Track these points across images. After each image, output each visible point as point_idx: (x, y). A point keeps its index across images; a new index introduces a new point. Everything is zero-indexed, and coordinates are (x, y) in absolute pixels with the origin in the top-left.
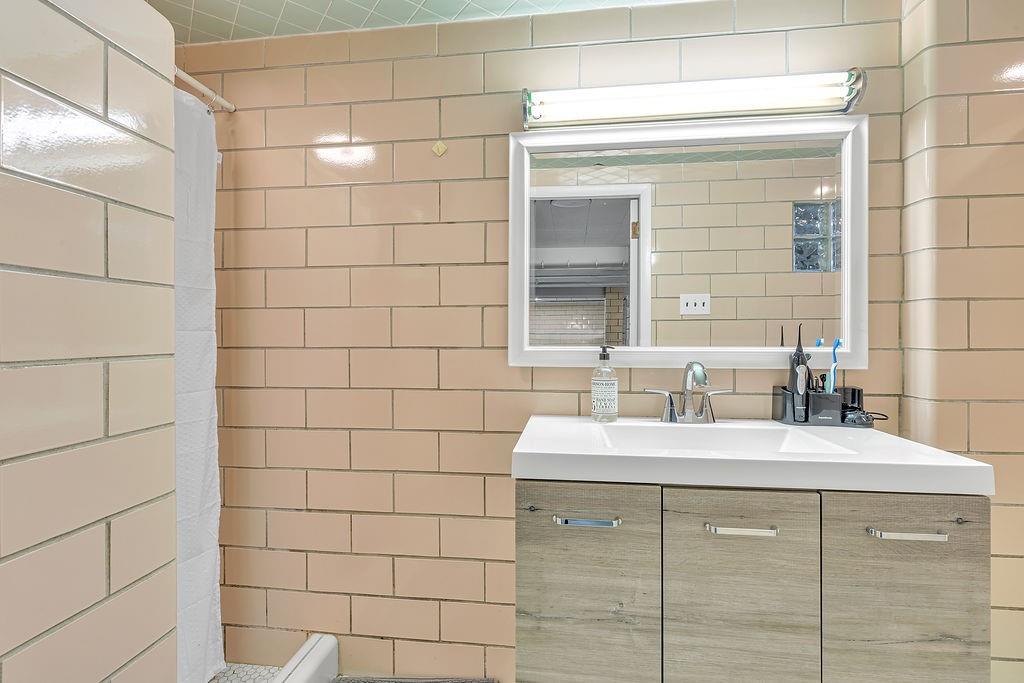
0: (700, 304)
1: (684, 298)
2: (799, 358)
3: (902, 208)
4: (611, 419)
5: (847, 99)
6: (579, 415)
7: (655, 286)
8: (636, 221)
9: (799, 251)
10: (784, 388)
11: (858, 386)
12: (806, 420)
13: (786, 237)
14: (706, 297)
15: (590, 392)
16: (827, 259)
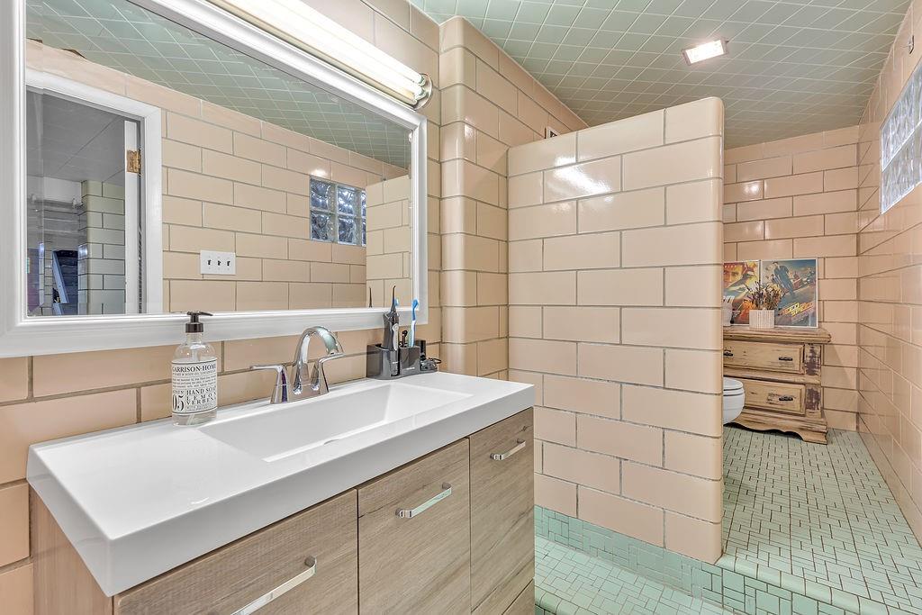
0: (224, 263)
1: (205, 255)
2: (392, 318)
3: (441, 199)
4: (207, 416)
5: (418, 97)
6: (139, 421)
7: (168, 236)
8: (134, 149)
9: (314, 221)
10: (379, 346)
11: (423, 339)
12: (399, 373)
13: (305, 207)
14: (232, 256)
15: (169, 381)
16: (334, 234)
